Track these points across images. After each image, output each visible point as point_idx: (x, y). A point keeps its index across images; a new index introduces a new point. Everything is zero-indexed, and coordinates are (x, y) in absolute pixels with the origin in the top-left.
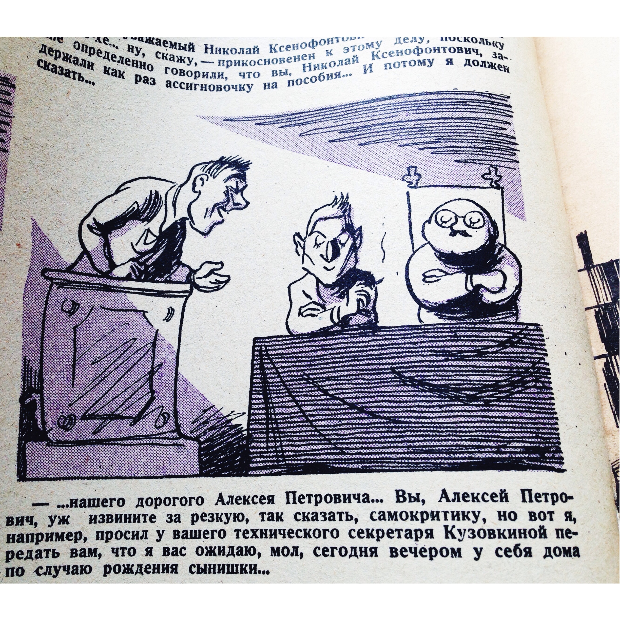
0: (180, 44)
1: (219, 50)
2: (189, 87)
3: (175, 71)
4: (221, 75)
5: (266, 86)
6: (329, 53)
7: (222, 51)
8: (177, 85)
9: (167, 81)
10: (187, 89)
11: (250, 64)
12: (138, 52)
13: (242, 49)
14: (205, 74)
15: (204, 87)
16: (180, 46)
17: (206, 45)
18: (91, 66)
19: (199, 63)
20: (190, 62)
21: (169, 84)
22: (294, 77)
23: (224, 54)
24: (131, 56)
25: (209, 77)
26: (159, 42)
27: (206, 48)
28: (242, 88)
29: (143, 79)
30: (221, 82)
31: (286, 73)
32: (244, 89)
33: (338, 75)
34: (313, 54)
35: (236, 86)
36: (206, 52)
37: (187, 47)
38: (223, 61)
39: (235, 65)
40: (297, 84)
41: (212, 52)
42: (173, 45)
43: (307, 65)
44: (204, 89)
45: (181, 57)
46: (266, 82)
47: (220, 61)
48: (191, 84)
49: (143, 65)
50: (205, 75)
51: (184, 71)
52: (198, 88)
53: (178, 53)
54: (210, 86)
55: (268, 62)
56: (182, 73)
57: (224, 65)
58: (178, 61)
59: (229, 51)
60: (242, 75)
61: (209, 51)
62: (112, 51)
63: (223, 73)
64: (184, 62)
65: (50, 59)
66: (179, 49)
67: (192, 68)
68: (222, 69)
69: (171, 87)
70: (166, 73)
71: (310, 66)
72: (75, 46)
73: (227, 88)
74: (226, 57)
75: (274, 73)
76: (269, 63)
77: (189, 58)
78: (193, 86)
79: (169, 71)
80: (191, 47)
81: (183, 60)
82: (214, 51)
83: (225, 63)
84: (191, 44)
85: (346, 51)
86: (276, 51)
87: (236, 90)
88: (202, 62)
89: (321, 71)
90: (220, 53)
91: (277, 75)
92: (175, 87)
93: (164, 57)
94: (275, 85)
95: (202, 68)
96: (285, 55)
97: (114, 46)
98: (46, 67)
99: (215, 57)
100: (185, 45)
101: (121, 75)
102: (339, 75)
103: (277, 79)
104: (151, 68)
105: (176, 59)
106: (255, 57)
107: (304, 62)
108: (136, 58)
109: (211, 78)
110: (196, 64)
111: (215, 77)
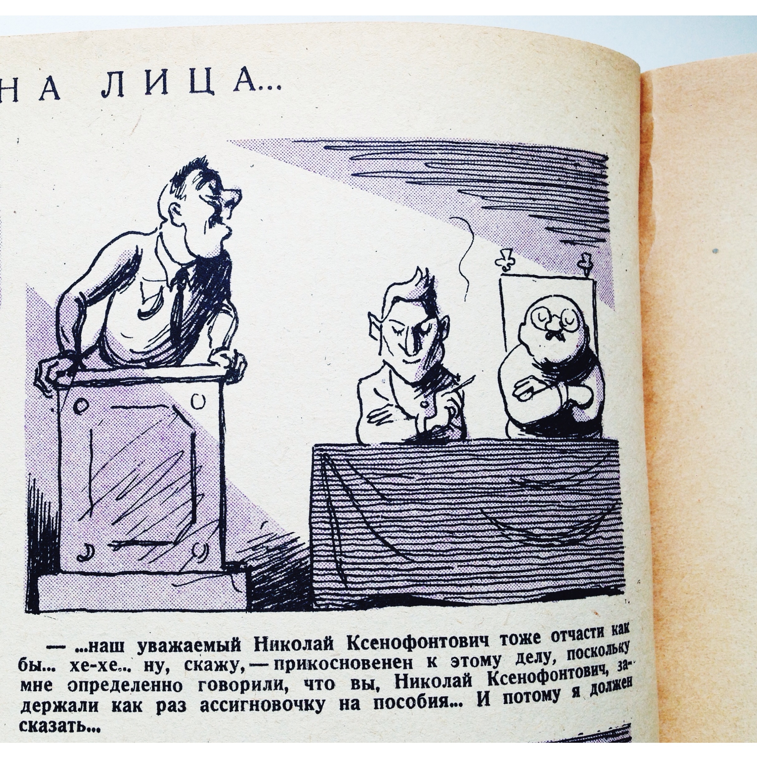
0: (219, 642)
1: (275, 645)
2: (234, 706)
3: (213, 684)
4: (279, 684)
5: (344, 704)
6: (431, 663)
7: (280, 644)
8: (216, 706)
9: (202, 703)
10: (231, 710)
11: (321, 667)
12: (160, 668)
13: (309, 642)
14: (256, 683)
15: (254, 706)
16: (219, 645)
17: (257, 638)
18: (94, 707)
19: (247, 667)
20: (235, 667)
21: (205, 707)
22: (383, 695)
23: (283, 650)
24: (151, 677)
25: (262, 688)
26: (189, 647)
27: (257, 643)
28: (309, 706)
29: (168, 706)
30: (279, 695)
31: (371, 687)
32: (312, 708)
33: (444, 702)
34: (410, 660)
35: (301, 701)
36: (257, 649)
37: (230, 645)
38: (282, 661)
39: (299, 668)
40: (388, 706)
41: (265, 649)
42: (210, 646)
43: (402, 677)
44: (254, 708)
45: (221, 662)
46: (344, 698)
47: (276, 661)
48: (237, 702)
49: (167, 686)
50: (257, 686)
51: (226, 683)
52: (247, 706)
53: (216, 656)
54: (263, 703)
55: (345, 664)
56: (223, 686)
57: (282, 668)
58: (216, 670)
59: (290, 646)
60: (309, 684)
61: (261, 646)
62: (121, 677)
63: (281, 681)
64: (226, 670)
65: (36, 717)
66: (219, 650)
67: (238, 677)
68: (280, 674)
69: (208, 711)
70: (201, 690)
71: (405, 680)
72: (69, 688)
73: (288, 705)
74: (286, 656)
75: (355, 684)
76: (347, 667)
77: (232, 662)
78: (240, 704)
79: (205, 687)
80: (236, 645)
81: (225, 666)
82: (269, 647)
83: (285, 665)
84: (236, 640)
85: (454, 664)
86: (357, 648)
87: (301, 709)
88: (251, 665)
89: (420, 691)
90: (277, 649)
91: (359, 687)
92: (214, 710)
93: (197, 667)
94: (356, 705)
95: (252, 675)
96: (370, 655)
97: (125, 669)
98: (32, 728)
99: (270, 657)
100: (227, 643)
101: (137, 708)
102: (446, 702)
103: (359, 694)
104: (178, 687)
105: (214, 666)
106: (327, 655)
107: (397, 671)
108: (157, 678)
109: (265, 689)
110: (243, 669)
111: (270, 688)
